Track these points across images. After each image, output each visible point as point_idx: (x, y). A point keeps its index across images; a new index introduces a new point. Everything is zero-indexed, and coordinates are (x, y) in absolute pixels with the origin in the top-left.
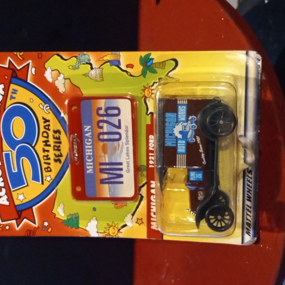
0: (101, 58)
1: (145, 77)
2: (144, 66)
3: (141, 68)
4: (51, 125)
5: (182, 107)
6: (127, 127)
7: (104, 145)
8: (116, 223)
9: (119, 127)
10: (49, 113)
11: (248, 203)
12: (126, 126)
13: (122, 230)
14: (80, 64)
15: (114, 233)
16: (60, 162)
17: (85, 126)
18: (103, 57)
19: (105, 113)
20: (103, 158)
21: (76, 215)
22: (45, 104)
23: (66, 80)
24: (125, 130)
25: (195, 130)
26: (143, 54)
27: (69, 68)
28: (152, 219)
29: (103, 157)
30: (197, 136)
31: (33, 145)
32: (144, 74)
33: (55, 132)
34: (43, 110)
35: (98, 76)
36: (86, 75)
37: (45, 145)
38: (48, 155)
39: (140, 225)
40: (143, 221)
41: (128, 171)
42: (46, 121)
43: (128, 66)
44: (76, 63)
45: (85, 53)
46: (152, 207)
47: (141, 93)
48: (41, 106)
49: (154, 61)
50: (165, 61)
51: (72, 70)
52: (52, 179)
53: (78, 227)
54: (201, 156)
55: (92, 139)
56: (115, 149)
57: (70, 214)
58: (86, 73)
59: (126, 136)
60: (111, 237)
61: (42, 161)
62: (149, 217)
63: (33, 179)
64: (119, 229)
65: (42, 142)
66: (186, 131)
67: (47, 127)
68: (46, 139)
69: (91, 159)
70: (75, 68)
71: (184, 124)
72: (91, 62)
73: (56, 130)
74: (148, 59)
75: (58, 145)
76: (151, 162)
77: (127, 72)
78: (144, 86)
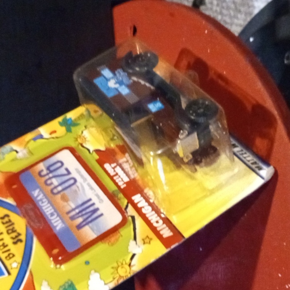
1: (71, 132)
2: (65, 126)
7: (62, 196)
8: (121, 260)
9: (69, 173)
11: (236, 150)
12: (75, 169)
13: (134, 262)
15: (126, 272)
16: (21, 241)
17: (33, 193)
19: (48, 172)
21: (68, 283)
24: (77, 172)
26: (60, 119)
28: (158, 229)
29: (67, 206)
32: (69, 130)
33: (3, 218)
38: (4, 244)
39: (150, 243)
40: (150, 237)
41: (101, 201)
43: (51, 133)
46: (150, 219)
47: (75, 143)
49: (73, 119)
55: (46, 198)
56: (76, 191)
58: (13, 159)
59: (80, 176)
60: (125, 278)
62: (154, 230)
64: (128, 264)
69: (54, 215)
72: (14, 149)
73: (2, 216)
74: (66, 120)
75: (11, 227)
76: (120, 184)
77: (53, 138)
78: (75, 138)
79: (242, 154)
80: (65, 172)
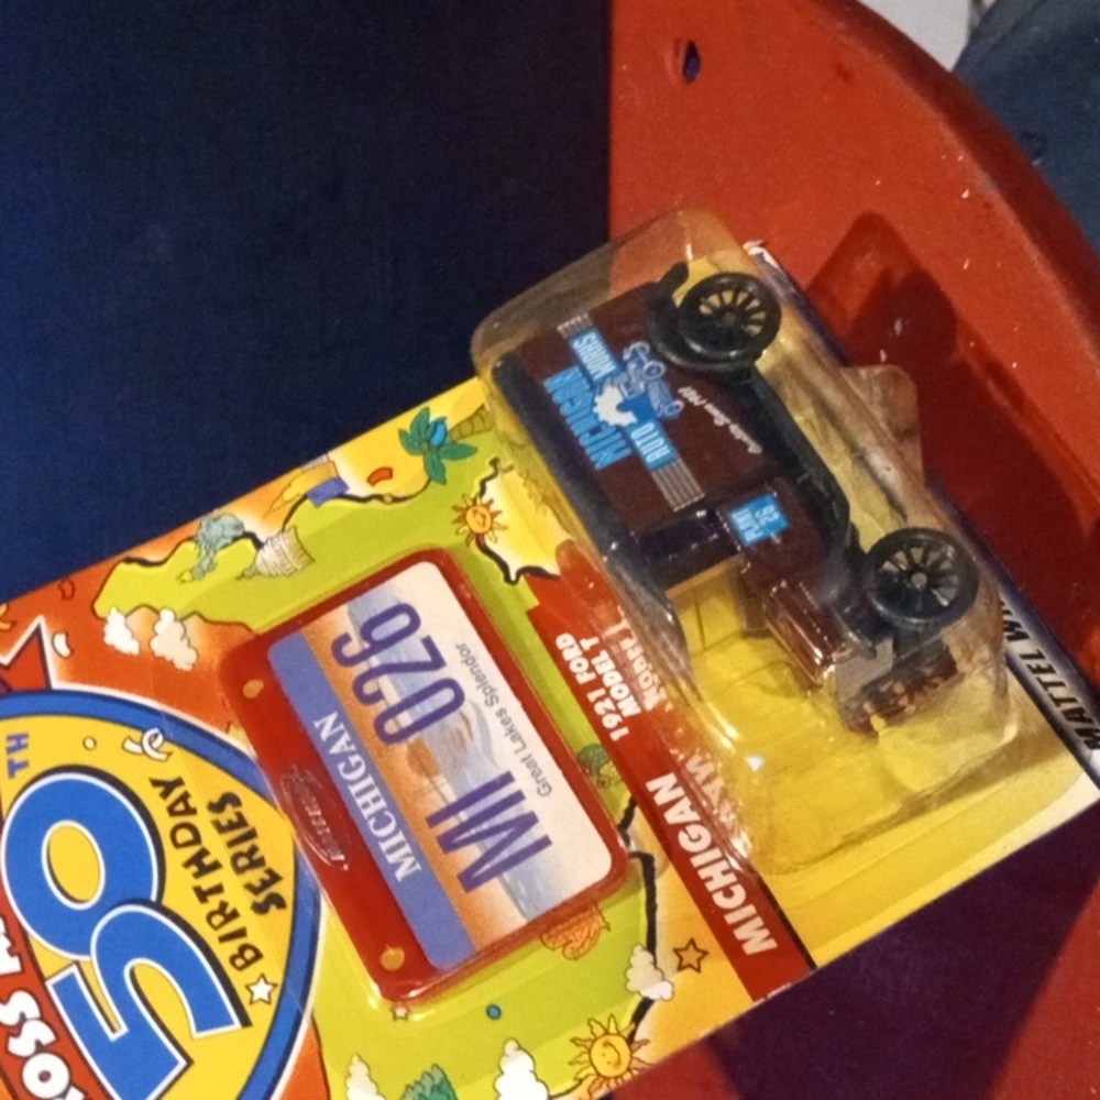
0: (274, 502)
1: (444, 482)
2: (424, 453)
3: (417, 462)
4: (191, 792)
6: (462, 648)
7: (411, 748)
8: (603, 1018)
9: (437, 662)
10: (169, 754)
11: (1019, 648)
12: (458, 647)
13: (644, 1031)
14: (215, 553)
15: (618, 1063)
16: (281, 903)
17: (317, 724)
18: (281, 494)
19: (367, 645)
20: (434, 795)
21: (433, 1078)
22: (144, 731)
23: (187, 623)
24: (463, 659)
26: (405, 421)
27: (183, 581)
28: (731, 919)
29: (430, 792)
30: (681, 391)
31: (154, 897)
32: (436, 474)
33: (217, 807)
34: (145, 757)
35: (290, 558)
36: (247, 574)
37: (197, 875)
38: (223, 905)
39: (698, 970)
40: (701, 945)
41: (545, 788)
42: (167, 787)
43: (373, 479)
44: (199, 554)
45: (216, 513)
46: (703, 874)
47: (457, 533)
48: (130, 745)
49: (450, 424)
50: (482, 407)
51: (196, 582)
52: (275, 985)
55: (361, 751)
56: (459, 741)
57: (409, 1087)
58: (245, 570)
59: (474, 677)
60: (613, 1084)
61: (211, 937)
62: (714, 917)
63: (201, 1026)
64: (626, 1034)
65: (183, 869)
67: (181, 807)
68: (192, 851)
69: (388, 821)
70: (199, 573)
72: (248, 528)
73: (216, 798)
74: (428, 426)
75: (244, 847)
76: (610, 721)
77: (380, 497)
78: (456, 508)
79: (1039, 670)
80: (425, 656)
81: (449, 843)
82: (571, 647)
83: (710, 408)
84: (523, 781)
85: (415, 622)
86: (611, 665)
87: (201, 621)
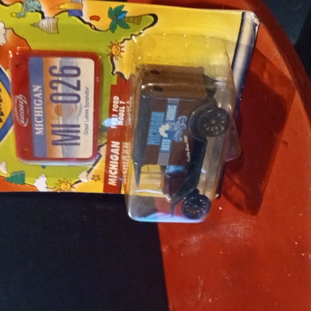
0: (56, 6)
1: (113, 32)
2: (113, 19)
3: (109, 21)
5: (173, 107)
7: (58, 107)
8: (68, 179)
9: (78, 88)
12: (86, 88)
13: (76, 186)
14: (27, 12)
15: (66, 188)
17: (34, 86)
18: (60, 5)
19: (60, 73)
21: (21, 173)
23: (7, 30)
24: (86, 91)
25: (183, 130)
26: (115, 5)
27: (12, 16)
28: (110, 176)
29: (56, 119)
30: (185, 136)
32: (112, 28)
35: (51, 28)
36: (35, 25)
39: (96, 181)
40: (100, 177)
41: (86, 132)
43: (92, 18)
44: (22, 10)
46: (111, 165)
47: (107, 50)
49: (127, 15)
50: (141, 16)
51: (16, 18)
53: (24, 183)
54: (186, 154)
55: (43, 100)
56: (71, 111)
57: (14, 172)
58: (35, 23)
59: (86, 98)
60: (62, 191)
62: (107, 174)
64: (71, 184)
66: (173, 130)
69: (41, 120)
70: (19, 16)
71: (171, 123)
72: (43, 10)
74: (120, 12)
76: (113, 123)
77: (90, 25)
78: (111, 43)
80: (75, 85)
81: (54, 133)
82: (117, 101)
83: (187, 145)
84: (82, 129)
85: (78, 74)
86: (124, 111)
87: (12, 32)
